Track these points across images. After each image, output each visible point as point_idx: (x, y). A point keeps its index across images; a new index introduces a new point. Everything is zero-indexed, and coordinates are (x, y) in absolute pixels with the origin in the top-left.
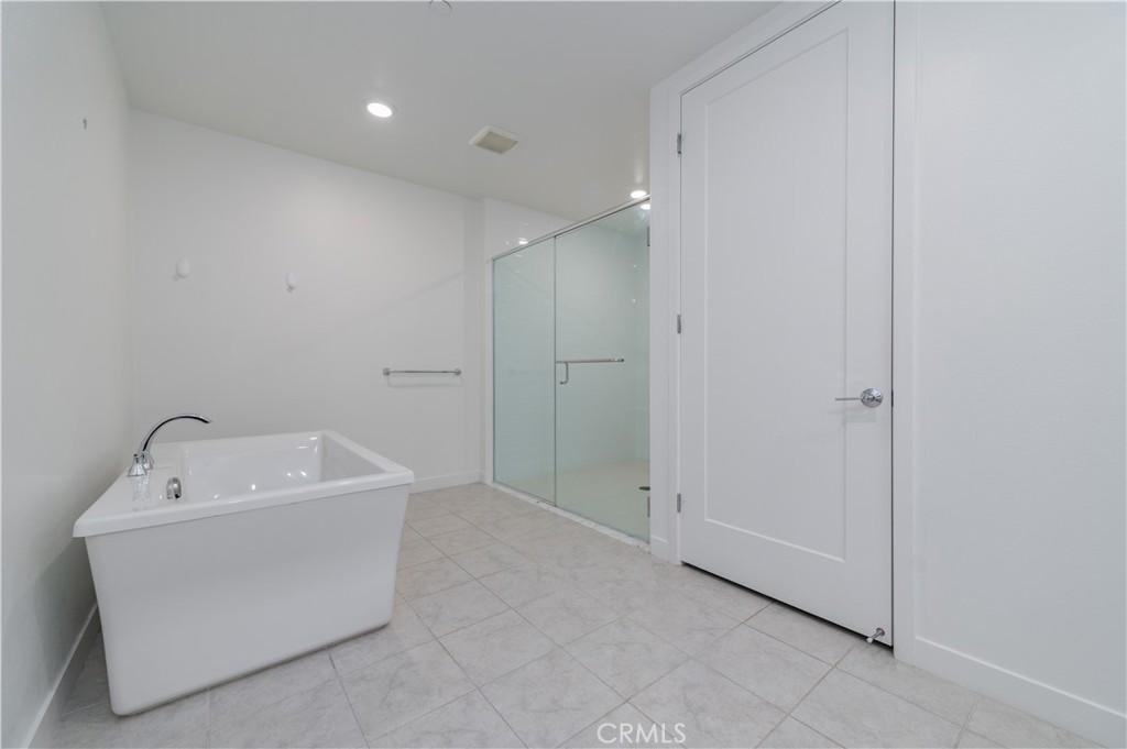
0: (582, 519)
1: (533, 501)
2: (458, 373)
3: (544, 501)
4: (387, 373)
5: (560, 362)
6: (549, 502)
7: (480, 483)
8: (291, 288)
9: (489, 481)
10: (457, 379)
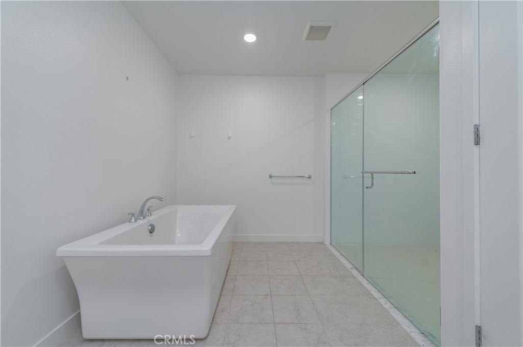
0: (381, 296)
1: (349, 266)
2: (310, 177)
3: (356, 269)
4: (271, 177)
5: (367, 173)
6: (359, 271)
7: (322, 243)
8: (229, 138)
9: (327, 243)
10: (309, 181)
